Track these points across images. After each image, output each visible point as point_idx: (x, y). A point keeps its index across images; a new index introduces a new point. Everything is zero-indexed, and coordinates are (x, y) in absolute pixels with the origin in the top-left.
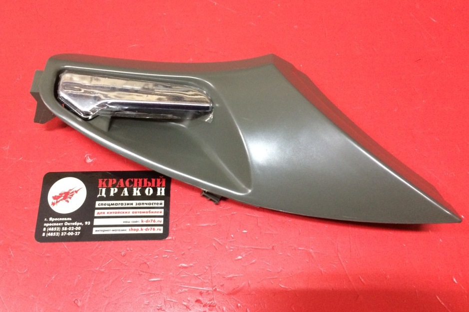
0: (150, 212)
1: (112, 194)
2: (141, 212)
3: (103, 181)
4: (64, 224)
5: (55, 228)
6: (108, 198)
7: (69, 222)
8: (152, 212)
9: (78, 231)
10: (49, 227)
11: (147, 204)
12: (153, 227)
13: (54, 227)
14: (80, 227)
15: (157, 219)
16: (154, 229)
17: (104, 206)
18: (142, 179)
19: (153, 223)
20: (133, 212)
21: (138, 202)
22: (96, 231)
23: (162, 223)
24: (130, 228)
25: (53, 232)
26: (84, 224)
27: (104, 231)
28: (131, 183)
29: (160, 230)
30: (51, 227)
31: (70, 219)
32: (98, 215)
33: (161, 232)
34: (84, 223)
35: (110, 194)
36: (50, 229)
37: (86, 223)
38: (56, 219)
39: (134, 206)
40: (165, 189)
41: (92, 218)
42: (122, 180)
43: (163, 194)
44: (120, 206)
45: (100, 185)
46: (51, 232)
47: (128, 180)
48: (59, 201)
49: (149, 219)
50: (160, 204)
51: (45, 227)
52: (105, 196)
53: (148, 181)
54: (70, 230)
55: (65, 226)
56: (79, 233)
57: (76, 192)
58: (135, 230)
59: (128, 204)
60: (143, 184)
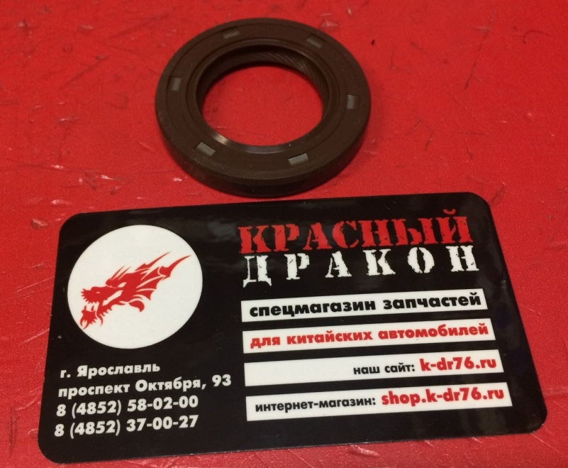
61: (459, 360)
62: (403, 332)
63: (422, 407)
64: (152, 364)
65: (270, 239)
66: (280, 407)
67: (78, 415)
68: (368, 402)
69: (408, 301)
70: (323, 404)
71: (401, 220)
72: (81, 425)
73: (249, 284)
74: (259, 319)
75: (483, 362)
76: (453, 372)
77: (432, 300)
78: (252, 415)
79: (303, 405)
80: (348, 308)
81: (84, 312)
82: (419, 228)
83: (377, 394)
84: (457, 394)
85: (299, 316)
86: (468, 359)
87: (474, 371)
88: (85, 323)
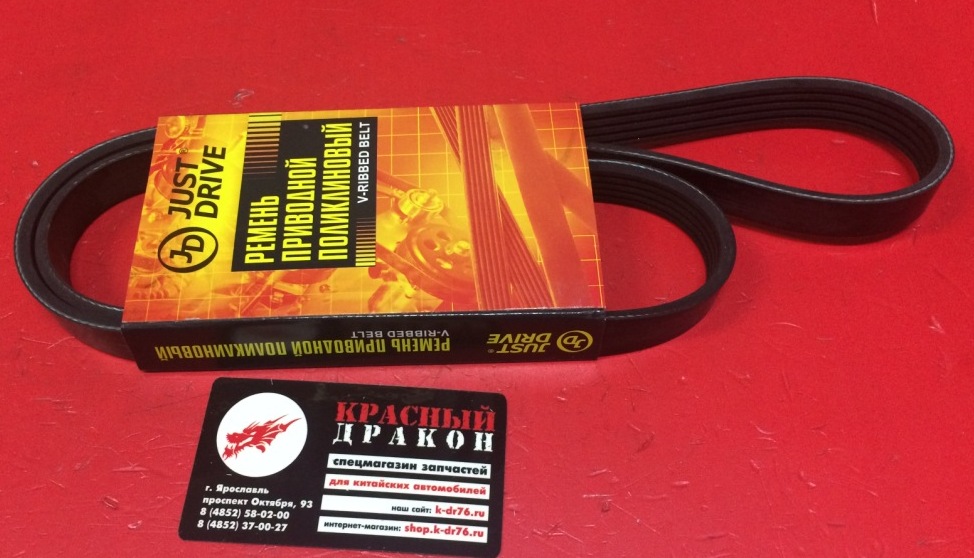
0: (456, 489)
1: (367, 439)
2: (434, 488)
3: (347, 407)
4: (249, 503)
5: (229, 510)
6: (358, 447)
7: (261, 497)
8: (463, 490)
9: (282, 521)
10: (215, 506)
11: (449, 469)
12: (464, 527)
13: (226, 507)
14: (288, 513)
15: (473, 508)
16: (466, 533)
17: (347, 467)
18: (438, 410)
19: (463, 517)
20: (416, 487)
21: (429, 462)
22: (326, 524)
23: (486, 518)
24: (408, 523)
25: (224, 519)
26: (299, 505)
27: (345, 526)
28: (414, 417)
29: (480, 535)
30: (220, 506)
31: (266, 492)
32: (333, 487)
33: (484, 540)
34: (297, 502)
35: (363, 439)
36: (216, 512)
37: (303, 503)
38: (232, 489)
39: (419, 470)
40: (493, 438)
41: (318, 492)
42: (391, 409)
43: (489, 448)
44: (386, 469)
45: (340, 416)
46: (218, 518)
47: (405, 410)
48: (242, 447)
49: (455, 506)
50: (481, 473)
51: (206, 505)
52: (350, 442)
53: (453, 414)
54: (263, 517)
55: (252, 507)
56: (285, 526)
57: (284, 427)
58: (419, 530)
59: (405, 466)
60: (441, 422)
61: (461, 509)
62: (430, 487)
63: (428, 536)
64: (264, 487)
65: (357, 412)
66: (340, 525)
67: (213, 515)
68: (396, 529)
69: (439, 467)
70: (367, 527)
71: (449, 410)
72: (214, 522)
73: (337, 443)
74: (339, 467)
75: (476, 513)
76: (456, 516)
77: (455, 468)
78: (321, 528)
79: (355, 526)
80: (398, 467)
81: (226, 449)
82: (461, 418)
83: (403, 524)
84: (453, 531)
85: (365, 468)
86: (467, 510)
87: (469, 518)
88: (225, 456)
